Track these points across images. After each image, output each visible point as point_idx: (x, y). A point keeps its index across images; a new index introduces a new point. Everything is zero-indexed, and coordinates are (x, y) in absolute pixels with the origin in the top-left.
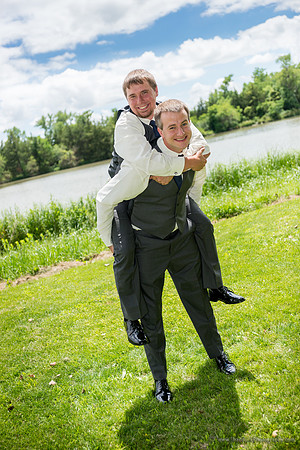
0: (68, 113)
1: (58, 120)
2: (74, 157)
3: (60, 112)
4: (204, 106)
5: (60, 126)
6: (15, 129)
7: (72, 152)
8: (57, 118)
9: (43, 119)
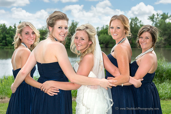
0: (169, 15)
1: (162, 18)
2: (163, 42)
3: (164, 13)
5: (162, 22)
6: (136, 18)
7: (163, 39)
8: (162, 17)
9: (154, 15)
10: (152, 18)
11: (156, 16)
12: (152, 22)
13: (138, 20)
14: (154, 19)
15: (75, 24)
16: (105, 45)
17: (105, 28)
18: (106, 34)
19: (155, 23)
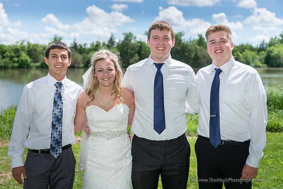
4: (265, 46)
13: (132, 35)
15: (58, 39)
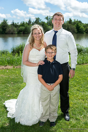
10: (47, 18)
11: (49, 17)
12: (47, 20)
13: (39, 19)
14: (48, 19)
15: (5, 21)
16: (23, 32)
17: (22, 23)
18: (23, 27)
19: (48, 21)
